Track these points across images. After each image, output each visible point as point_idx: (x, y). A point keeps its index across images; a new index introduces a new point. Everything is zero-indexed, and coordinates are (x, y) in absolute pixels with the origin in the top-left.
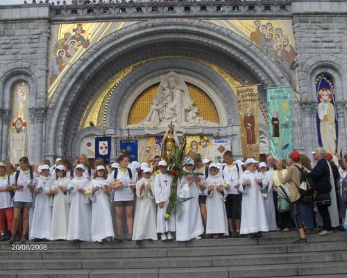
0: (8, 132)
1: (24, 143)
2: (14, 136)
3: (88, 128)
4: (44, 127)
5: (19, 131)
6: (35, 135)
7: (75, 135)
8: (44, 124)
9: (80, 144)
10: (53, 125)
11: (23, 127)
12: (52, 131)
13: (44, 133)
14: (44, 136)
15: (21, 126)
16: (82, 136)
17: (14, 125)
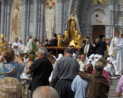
0: (44, 9)
1: (54, 16)
2: (48, 11)
3: (96, 5)
4: (65, 5)
5: (50, 8)
6: (59, 11)
7: (88, 9)
8: (65, 4)
9: (91, 16)
10: (70, 3)
11: (53, 6)
12: (70, 8)
13: (65, 9)
14: (65, 11)
15: (51, 5)
16: (92, 10)
17: (48, 4)
